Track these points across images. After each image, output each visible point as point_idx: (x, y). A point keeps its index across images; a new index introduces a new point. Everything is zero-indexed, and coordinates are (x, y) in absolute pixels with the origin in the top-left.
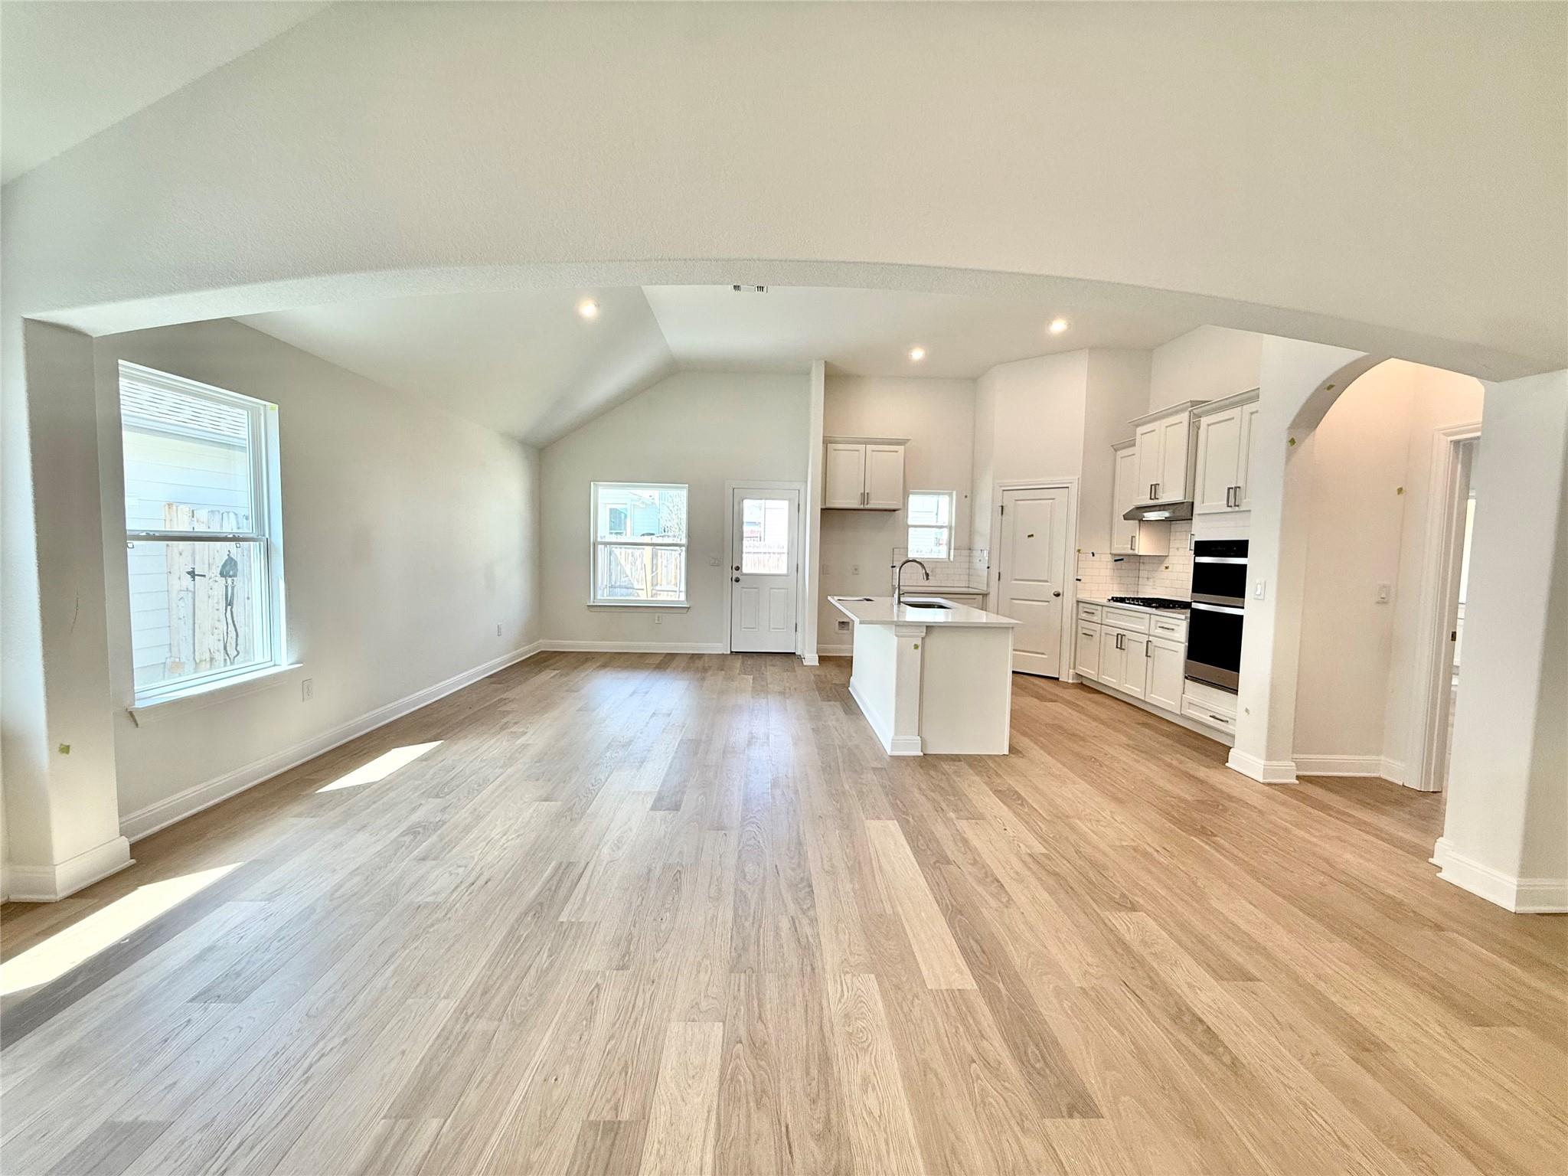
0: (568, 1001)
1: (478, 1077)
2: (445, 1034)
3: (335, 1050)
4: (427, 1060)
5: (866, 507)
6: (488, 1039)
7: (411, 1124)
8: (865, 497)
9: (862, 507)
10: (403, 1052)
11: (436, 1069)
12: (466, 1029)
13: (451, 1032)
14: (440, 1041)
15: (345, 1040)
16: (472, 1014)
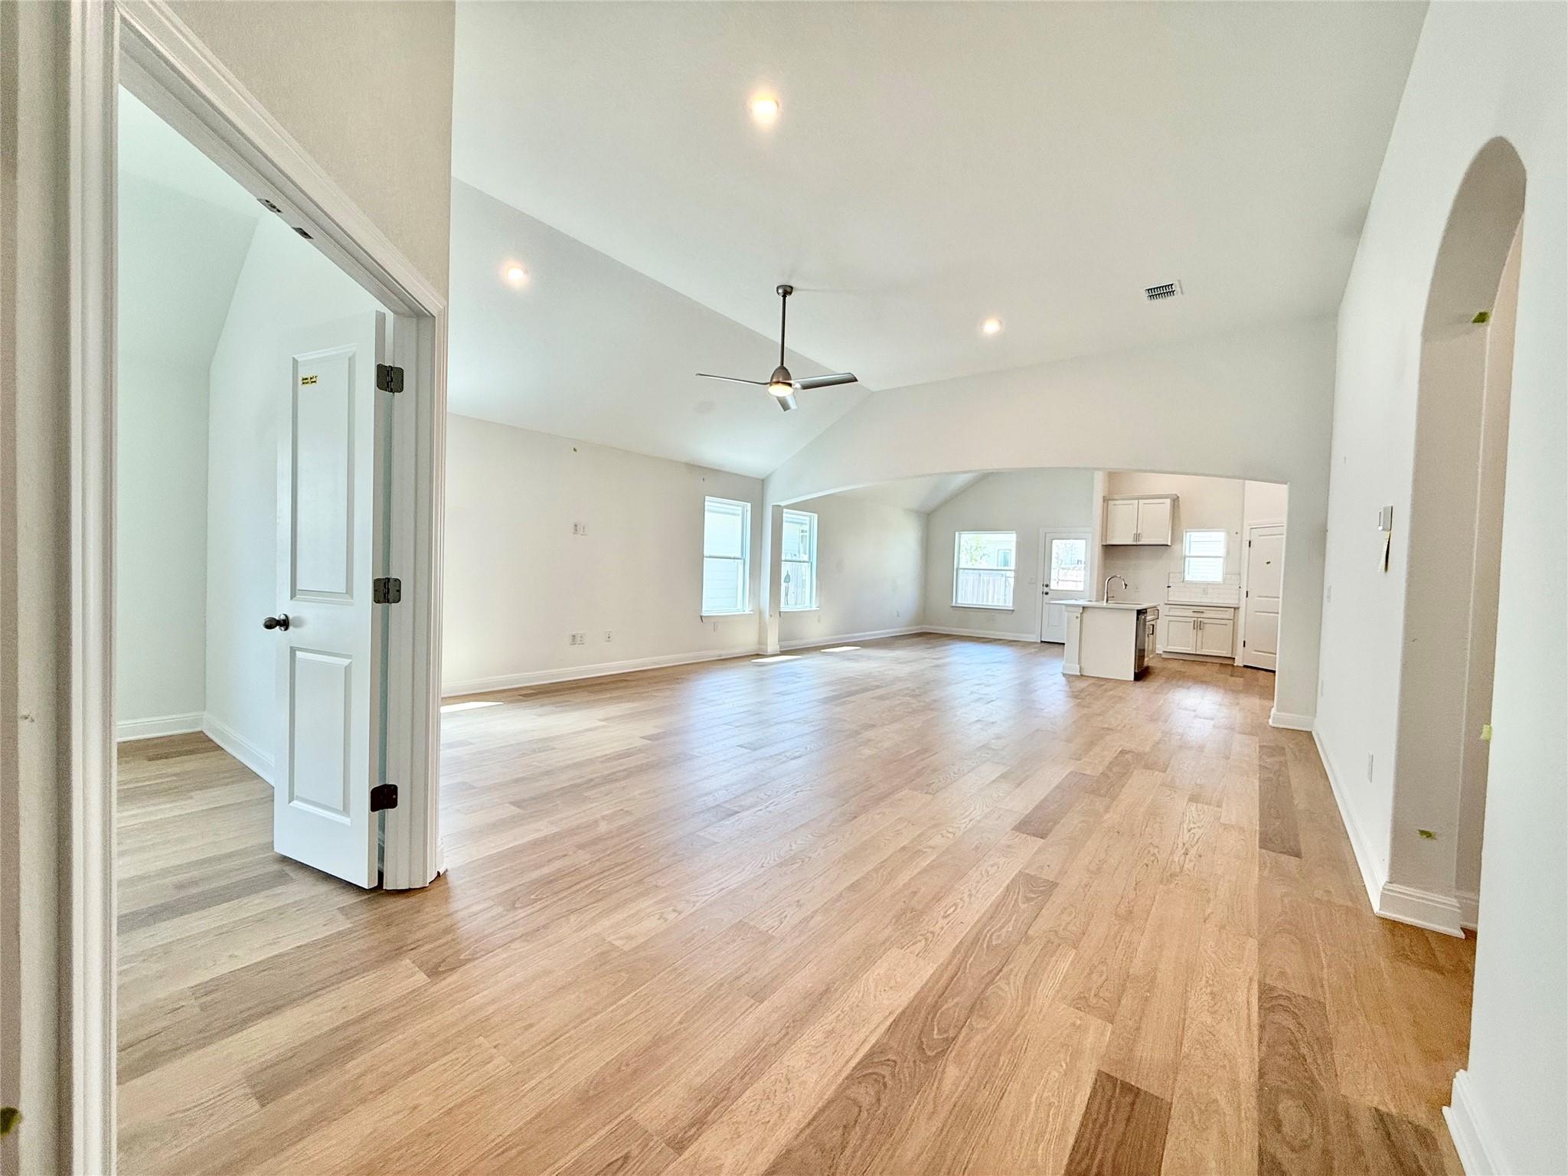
5: (1139, 543)
8: (1137, 536)
9: (1135, 543)
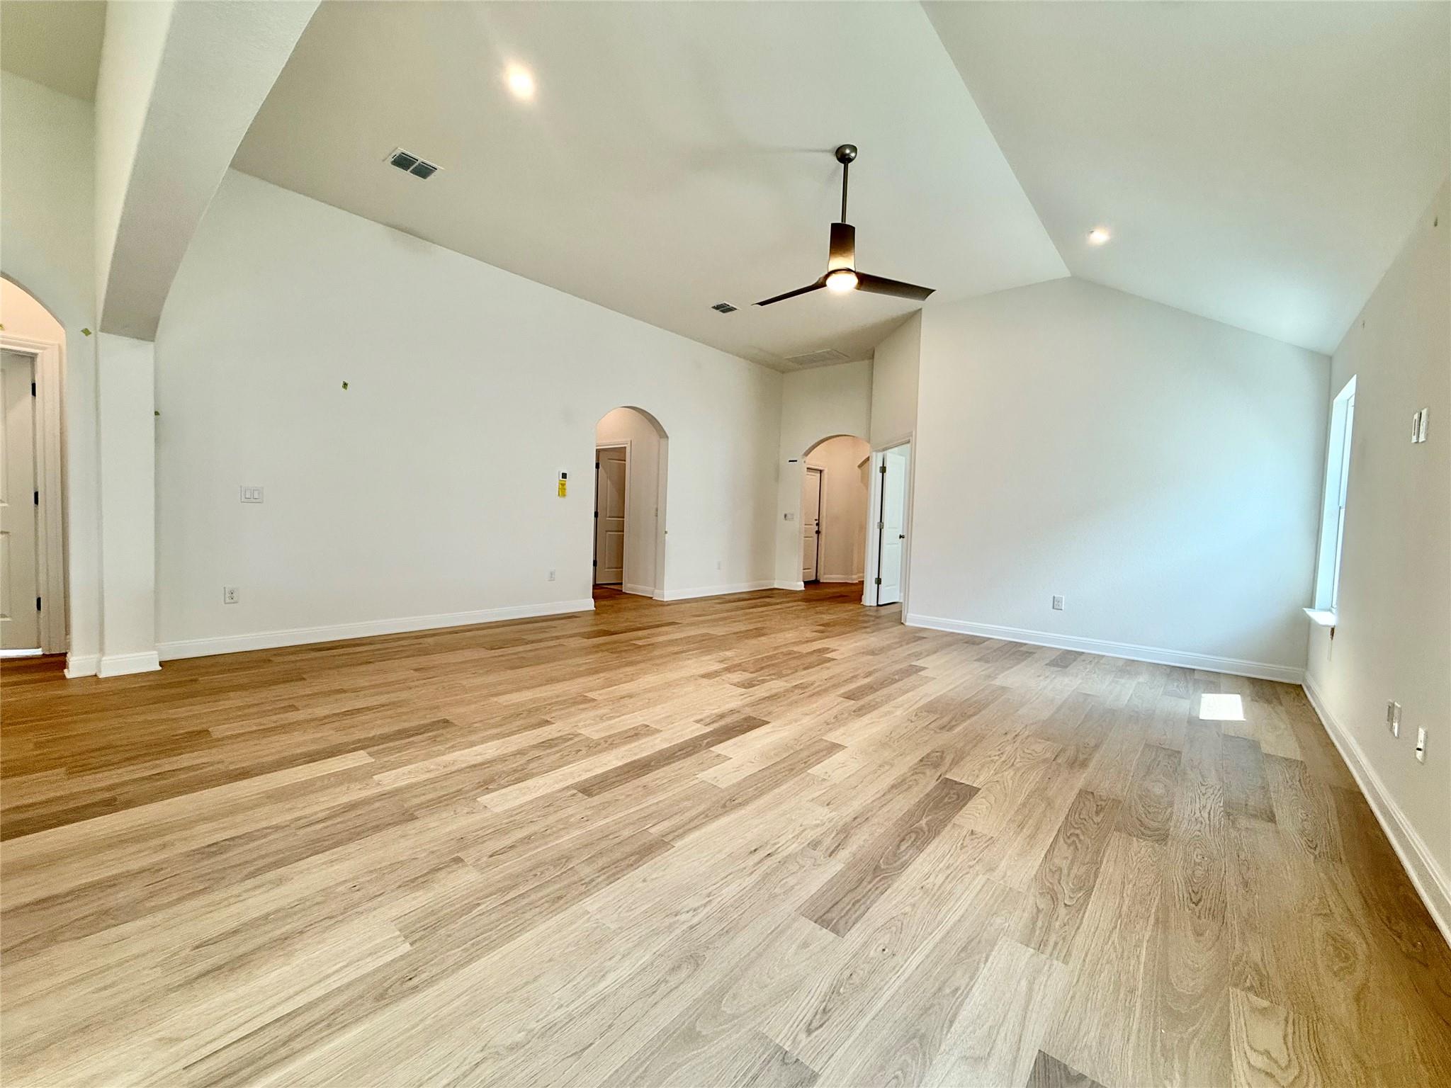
0: (521, 856)
1: (617, 840)
2: (612, 879)
3: (686, 910)
4: (635, 866)
6: (590, 860)
7: (663, 836)
10: (644, 881)
11: (633, 858)
12: (597, 875)
13: (608, 877)
14: (617, 876)
15: (676, 915)
16: (582, 884)
